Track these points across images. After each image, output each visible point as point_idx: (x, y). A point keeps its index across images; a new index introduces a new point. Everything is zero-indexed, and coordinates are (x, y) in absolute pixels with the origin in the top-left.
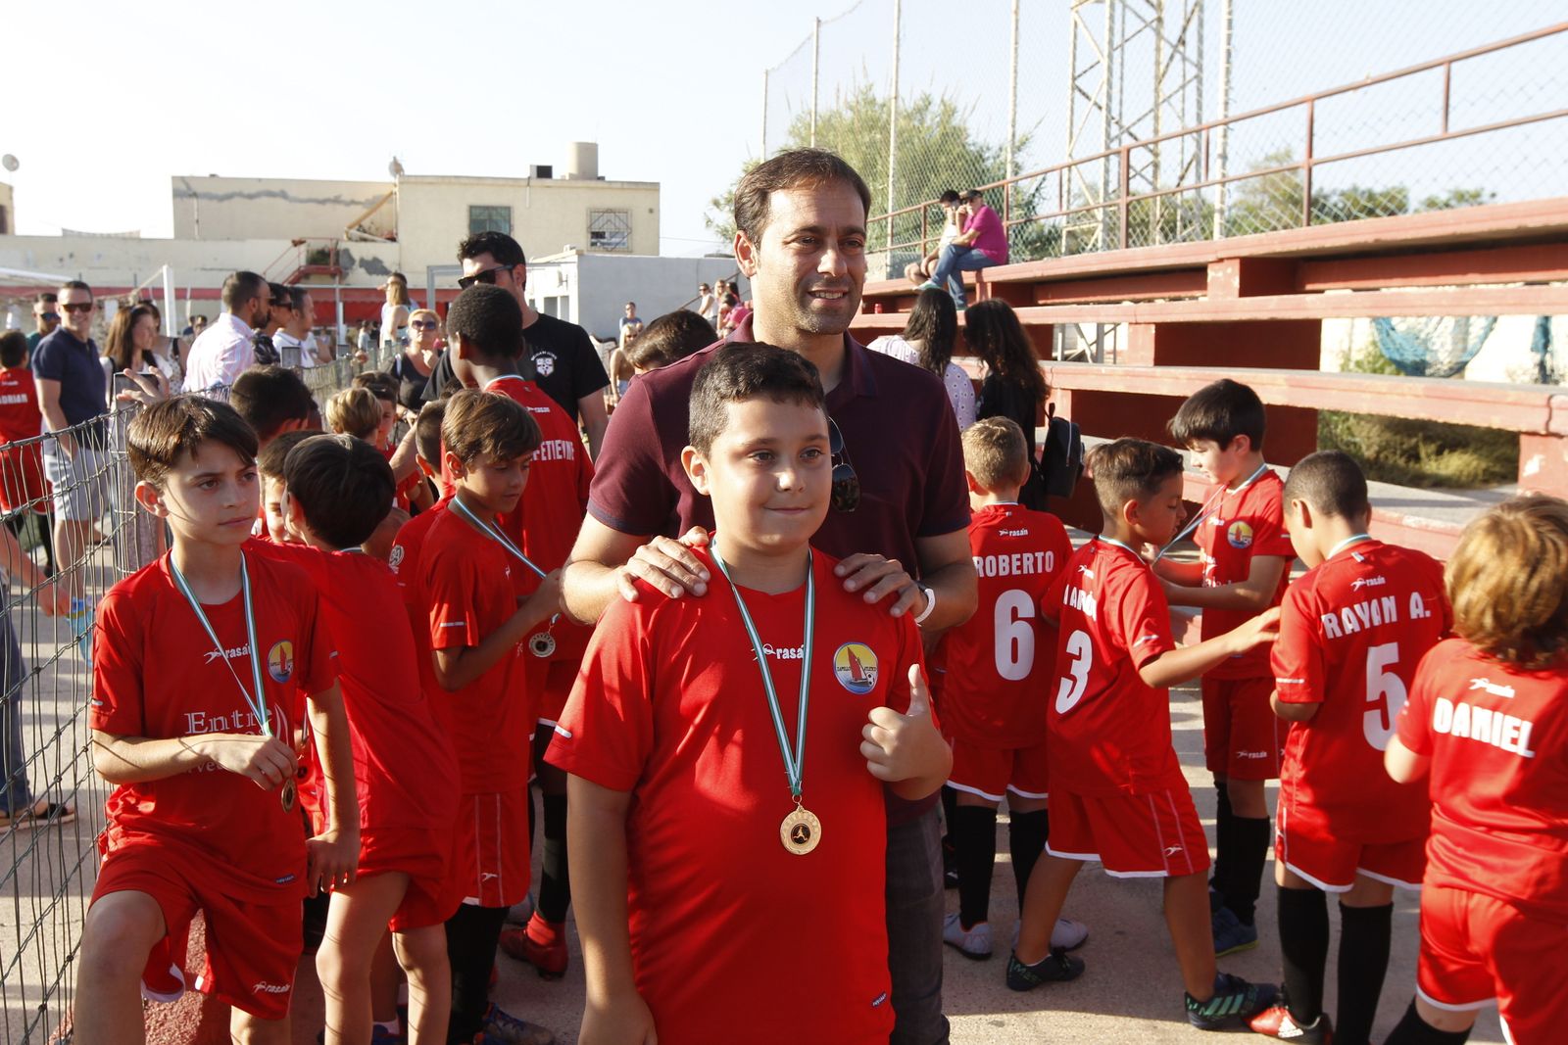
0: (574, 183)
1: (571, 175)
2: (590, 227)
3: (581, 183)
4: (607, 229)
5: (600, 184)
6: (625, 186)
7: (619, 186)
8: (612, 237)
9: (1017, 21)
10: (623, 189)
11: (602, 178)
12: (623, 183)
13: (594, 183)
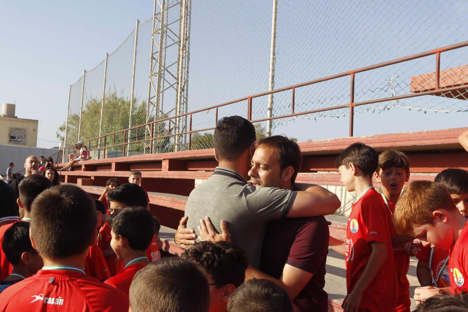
0: (4, 118)
1: (4, 115)
2: (10, 134)
3: (7, 118)
4: (17, 135)
5: (15, 119)
6: (25, 121)
7: (22, 120)
8: (18, 138)
9: (134, 79)
10: (24, 122)
11: (16, 117)
12: (24, 119)
13: (12, 119)
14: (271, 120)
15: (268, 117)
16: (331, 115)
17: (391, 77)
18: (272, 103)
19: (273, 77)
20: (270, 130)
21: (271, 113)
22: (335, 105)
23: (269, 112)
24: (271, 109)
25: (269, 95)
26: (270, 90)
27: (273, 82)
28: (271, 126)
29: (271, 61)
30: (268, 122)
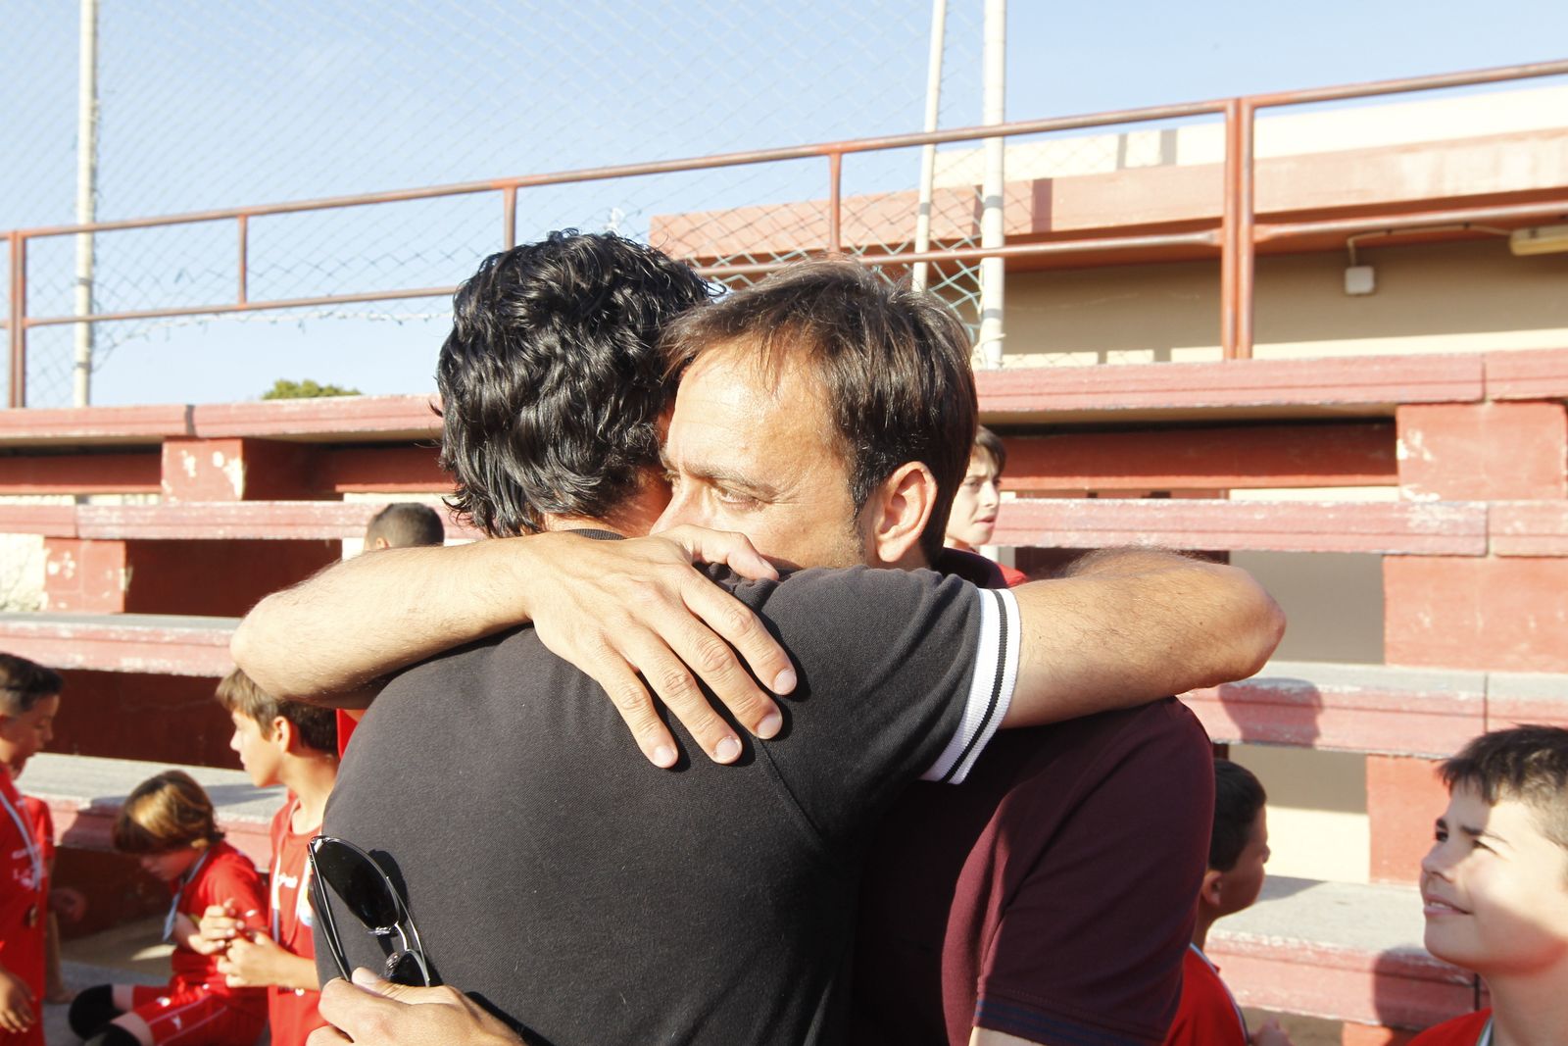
14: (91, 323)
15: (80, 310)
16: (373, 316)
17: (611, 211)
18: (93, 261)
19: (94, 173)
20: (89, 355)
21: (90, 295)
22: (386, 287)
23: (81, 292)
24: (89, 283)
25: (82, 238)
26: (82, 218)
27: (93, 190)
28: (91, 342)
29: (84, 116)
30: (80, 330)
